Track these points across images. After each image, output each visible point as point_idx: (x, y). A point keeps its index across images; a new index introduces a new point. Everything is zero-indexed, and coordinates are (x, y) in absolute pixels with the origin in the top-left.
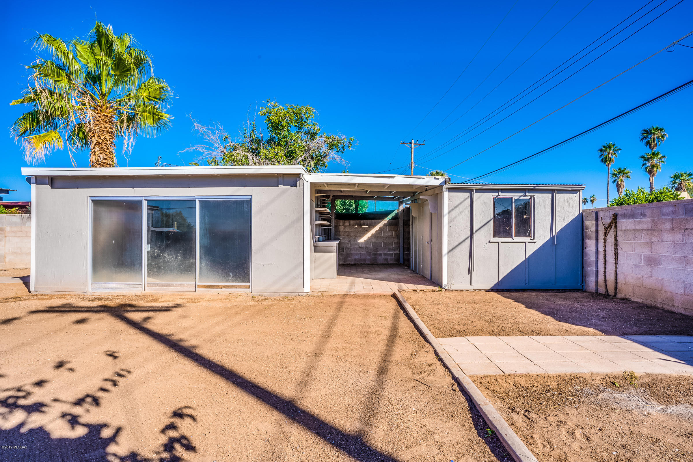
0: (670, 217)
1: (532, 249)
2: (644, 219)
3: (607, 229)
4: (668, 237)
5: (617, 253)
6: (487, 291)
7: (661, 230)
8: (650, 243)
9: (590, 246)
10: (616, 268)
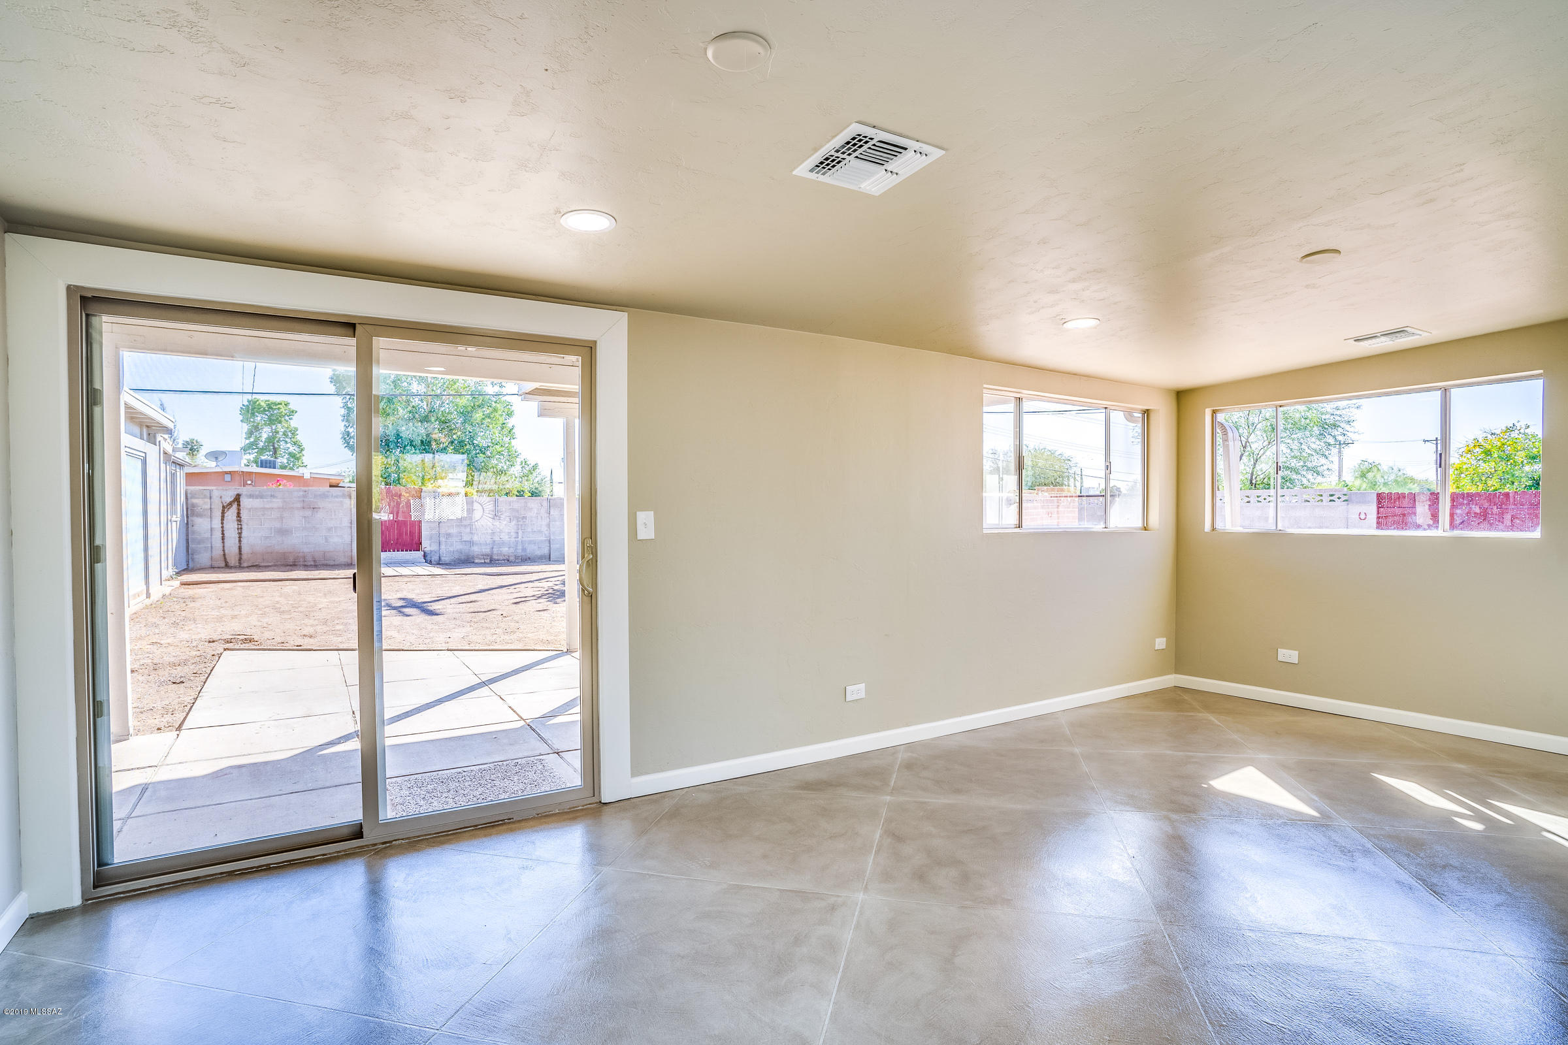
3: (226, 508)
9: (202, 525)
10: (240, 541)
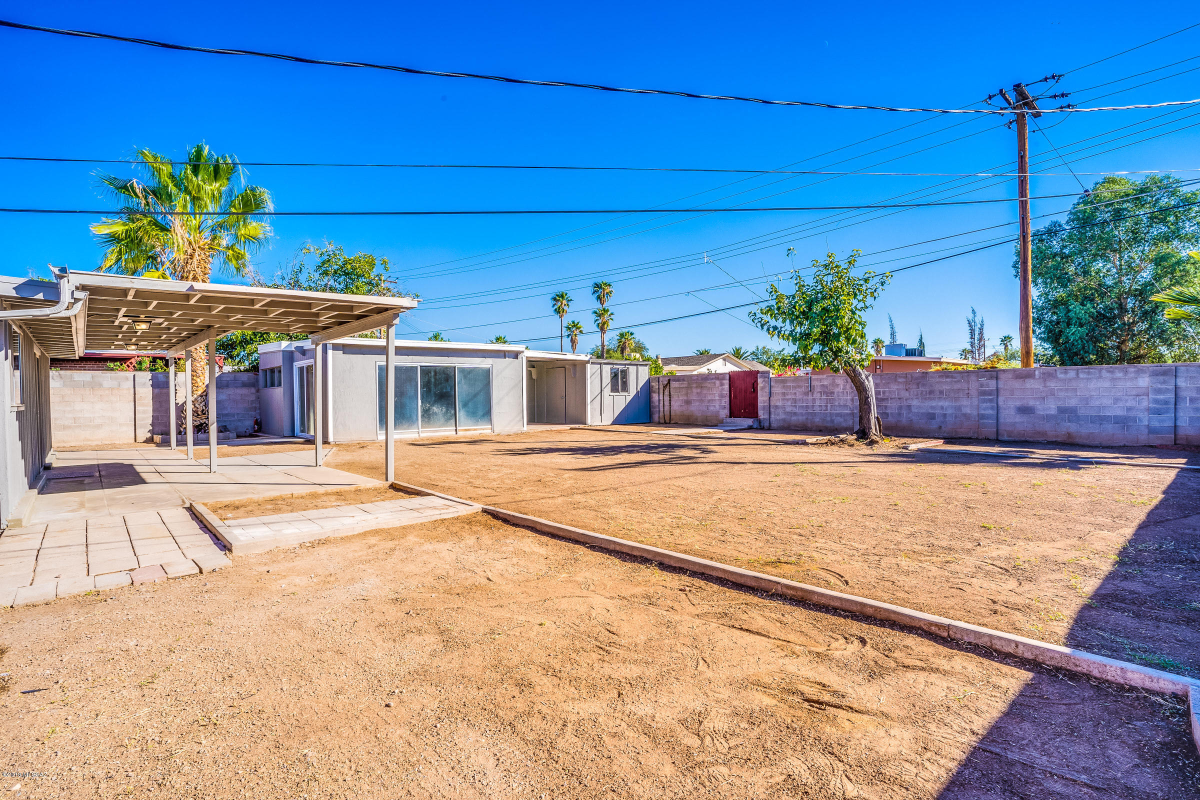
0: (695, 381)
1: (629, 399)
2: (684, 382)
3: (665, 387)
4: (695, 391)
6: (610, 424)
7: (691, 388)
8: (687, 394)
9: (655, 397)
10: (671, 408)
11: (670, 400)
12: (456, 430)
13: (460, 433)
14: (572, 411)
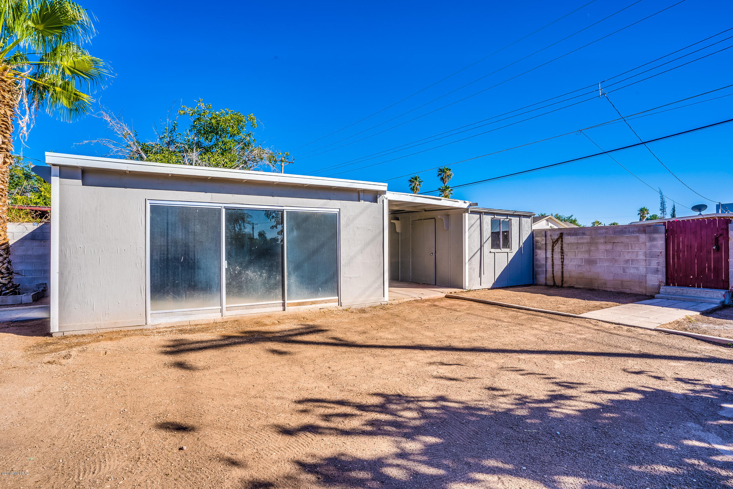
0: (604, 235)
1: (511, 256)
2: (585, 237)
3: (554, 243)
4: (602, 247)
5: (563, 258)
6: (489, 289)
7: (597, 243)
8: (589, 251)
9: (541, 254)
10: (562, 268)
11: (563, 259)
12: (284, 305)
13: (290, 310)
14: (445, 268)
